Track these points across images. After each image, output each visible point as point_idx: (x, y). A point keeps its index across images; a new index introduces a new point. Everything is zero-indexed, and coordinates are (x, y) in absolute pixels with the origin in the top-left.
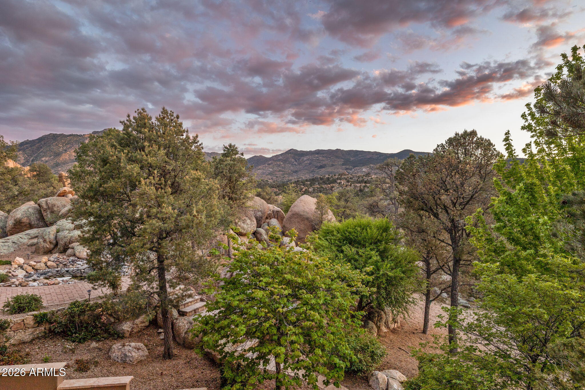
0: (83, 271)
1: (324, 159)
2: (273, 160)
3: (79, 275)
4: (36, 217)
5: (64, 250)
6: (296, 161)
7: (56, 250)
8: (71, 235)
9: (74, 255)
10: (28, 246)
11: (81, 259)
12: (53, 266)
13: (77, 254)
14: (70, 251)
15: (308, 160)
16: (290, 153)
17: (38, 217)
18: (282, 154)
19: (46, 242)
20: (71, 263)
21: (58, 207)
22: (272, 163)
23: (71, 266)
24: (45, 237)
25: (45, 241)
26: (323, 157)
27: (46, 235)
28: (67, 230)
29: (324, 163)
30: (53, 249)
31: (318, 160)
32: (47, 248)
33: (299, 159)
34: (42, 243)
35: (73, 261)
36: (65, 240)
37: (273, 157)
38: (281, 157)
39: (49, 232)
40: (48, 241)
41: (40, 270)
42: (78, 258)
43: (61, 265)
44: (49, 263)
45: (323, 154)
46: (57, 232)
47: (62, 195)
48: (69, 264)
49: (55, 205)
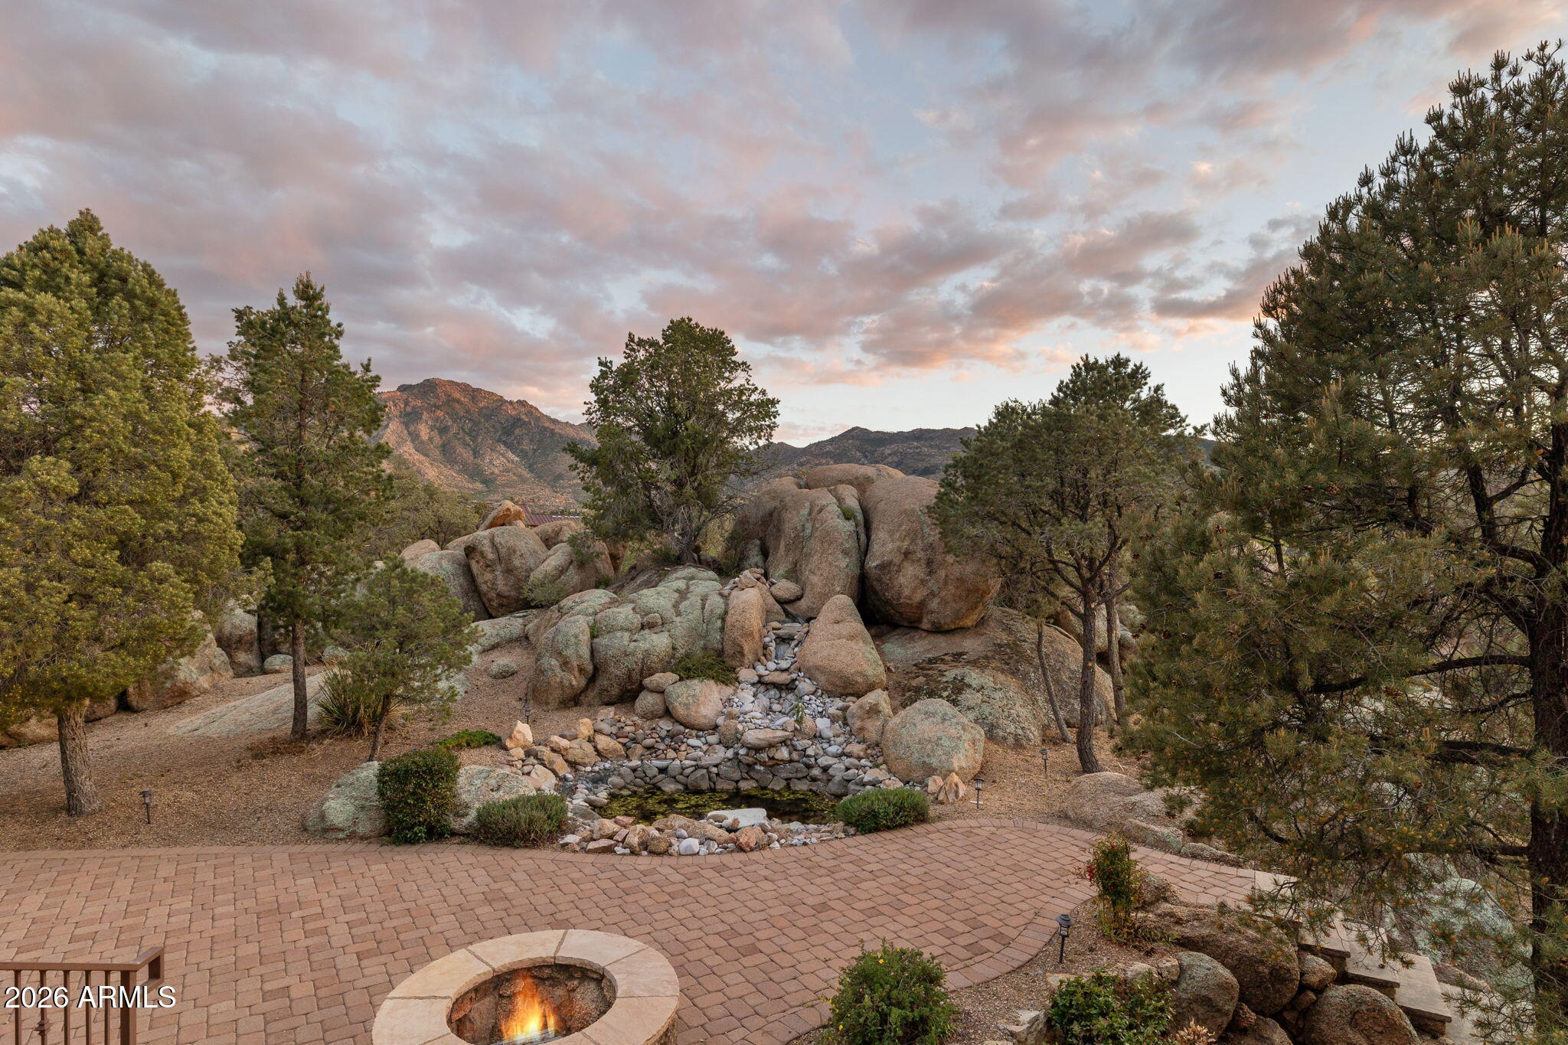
0: (715, 770)
1: (933, 451)
2: (812, 454)
3: (705, 785)
4: (461, 586)
5: (627, 695)
6: (866, 457)
7: (592, 694)
8: (643, 645)
9: (668, 713)
10: (495, 677)
11: (692, 727)
12: (615, 750)
13: (680, 711)
14: (647, 701)
15: (895, 453)
16: (853, 438)
17: (466, 587)
18: (833, 439)
19: (570, 671)
20: (668, 741)
21: (521, 555)
22: (808, 462)
23: (671, 754)
24: (569, 652)
25: (565, 664)
26: (931, 447)
27: (567, 646)
28: (622, 629)
29: (933, 461)
30: (584, 690)
31: (918, 454)
32: (572, 686)
33: (873, 453)
34: (558, 670)
35: (672, 736)
36: (629, 662)
37: (811, 446)
38: (829, 448)
39: (576, 637)
40: (575, 664)
41: (585, 765)
42: (686, 727)
43: (639, 750)
44: (603, 742)
45: (932, 439)
46: (593, 637)
47: (500, 521)
48: (662, 746)
49: (515, 551)
